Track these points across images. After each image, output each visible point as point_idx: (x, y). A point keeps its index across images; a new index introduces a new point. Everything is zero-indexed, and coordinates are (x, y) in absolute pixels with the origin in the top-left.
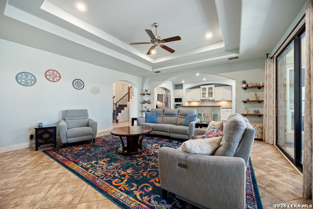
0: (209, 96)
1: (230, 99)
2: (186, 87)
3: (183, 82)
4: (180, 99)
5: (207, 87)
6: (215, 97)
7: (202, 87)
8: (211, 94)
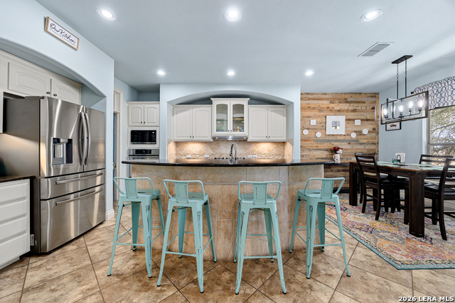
0: (234, 130)
1: (284, 139)
2: (169, 95)
3: (161, 73)
4: (151, 132)
5: (230, 103)
6: (249, 132)
7: (216, 102)
8: (239, 122)
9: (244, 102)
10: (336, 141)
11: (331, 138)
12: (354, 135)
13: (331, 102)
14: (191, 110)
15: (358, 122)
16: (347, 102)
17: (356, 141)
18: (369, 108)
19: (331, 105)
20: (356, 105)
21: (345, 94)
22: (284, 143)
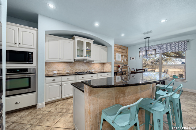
1: (106, 62)
5: (85, 41)
7: (77, 39)
8: (89, 52)
9: (91, 41)
10: (119, 63)
11: (117, 62)
12: (123, 61)
13: (117, 48)
14: (60, 41)
15: (124, 56)
16: (121, 49)
17: (123, 63)
18: (126, 52)
19: (118, 49)
20: (123, 50)
21: (121, 46)
22: (104, 64)
